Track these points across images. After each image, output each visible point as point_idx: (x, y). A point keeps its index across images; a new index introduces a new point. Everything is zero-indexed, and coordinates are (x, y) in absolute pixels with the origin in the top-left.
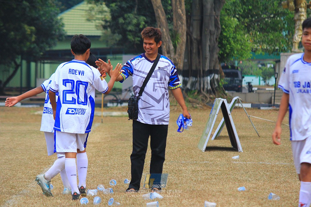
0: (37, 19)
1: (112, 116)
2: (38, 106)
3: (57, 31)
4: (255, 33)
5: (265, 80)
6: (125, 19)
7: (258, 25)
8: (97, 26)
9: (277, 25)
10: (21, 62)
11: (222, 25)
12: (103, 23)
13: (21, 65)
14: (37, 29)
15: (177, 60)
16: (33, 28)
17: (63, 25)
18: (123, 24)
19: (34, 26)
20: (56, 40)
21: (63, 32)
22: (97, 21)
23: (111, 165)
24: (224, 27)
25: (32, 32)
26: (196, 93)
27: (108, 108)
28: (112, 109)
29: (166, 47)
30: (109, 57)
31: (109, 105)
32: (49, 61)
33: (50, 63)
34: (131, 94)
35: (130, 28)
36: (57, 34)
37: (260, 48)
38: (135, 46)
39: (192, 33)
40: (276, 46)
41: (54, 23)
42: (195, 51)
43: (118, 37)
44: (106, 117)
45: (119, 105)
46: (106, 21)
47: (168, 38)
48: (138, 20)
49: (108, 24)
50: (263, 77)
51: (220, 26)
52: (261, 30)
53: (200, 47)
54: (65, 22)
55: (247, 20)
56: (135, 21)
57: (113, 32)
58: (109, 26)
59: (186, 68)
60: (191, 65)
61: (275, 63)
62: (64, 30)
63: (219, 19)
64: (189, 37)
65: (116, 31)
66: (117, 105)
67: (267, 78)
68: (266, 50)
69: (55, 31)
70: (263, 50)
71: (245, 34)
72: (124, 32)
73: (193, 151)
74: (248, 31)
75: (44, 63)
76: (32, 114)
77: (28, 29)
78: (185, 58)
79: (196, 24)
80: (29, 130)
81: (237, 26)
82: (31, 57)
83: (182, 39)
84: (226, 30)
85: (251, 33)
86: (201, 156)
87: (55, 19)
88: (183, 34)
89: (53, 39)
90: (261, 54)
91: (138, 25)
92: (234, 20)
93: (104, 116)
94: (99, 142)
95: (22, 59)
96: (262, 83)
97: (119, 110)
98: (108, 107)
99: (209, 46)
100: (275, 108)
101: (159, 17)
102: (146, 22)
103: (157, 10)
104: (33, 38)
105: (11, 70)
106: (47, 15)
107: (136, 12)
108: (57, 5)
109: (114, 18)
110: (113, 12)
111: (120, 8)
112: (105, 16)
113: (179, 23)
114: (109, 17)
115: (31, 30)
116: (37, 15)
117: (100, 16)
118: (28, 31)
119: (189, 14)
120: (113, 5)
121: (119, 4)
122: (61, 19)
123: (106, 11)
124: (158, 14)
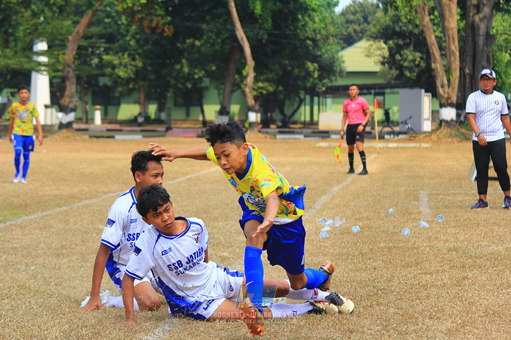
0: (320, 56)
1: (388, 148)
2: (320, 139)
3: (338, 67)
6: (401, 55)
8: (375, 62)
10: (305, 98)
12: (381, 60)
13: (304, 100)
14: (319, 66)
15: (450, 94)
16: (316, 65)
17: (343, 62)
18: (399, 61)
19: (317, 63)
20: (338, 75)
21: (344, 69)
22: (376, 58)
23: (383, 195)
24: (495, 62)
25: (314, 69)
27: (385, 141)
28: (389, 141)
29: (440, 81)
30: (387, 91)
31: (387, 137)
32: (331, 96)
33: (332, 98)
34: (407, 127)
35: (406, 64)
36: (338, 70)
38: (411, 81)
39: (465, 68)
41: (336, 59)
42: (468, 85)
43: (395, 72)
44: (383, 148)
45: (396, 136)
46: (384, 58)
47: (442, 73)
48: (414, 56)
49: (386, 60)
51: (492, 62)
53: (473, 82)
54: (345, 58)
56: (410, 57)
57: (391, 68)
58: (388, 63)
59: (460, 102)
62: (344, 67)
63: (491, 54)
64: (462, 72)
65: (393, 67)
66: (394, 137)
69: (336, 68)
72: (400, 68)
73: (463, 181)
75: (326, 98)
76: (313, 146)
77: (311, 66)
78: (458, 92)
79: (469, 60)
80: (309, 162)
81: (509, 62)
82: (313, 92)
83: (456, 74)
84: (498, 65)
86: (470, 186)
87: (336, 56)
88: (456, 69)
89: (334, 75)
91: (414, 61)
92: (505, 56)
93: (380, 148)
94: (374, 173)
95: (306, 94)
97: (395, 141)
98: (386, 139)
101: (434, 54)
102: (421, 58)
103: (431, 47)
104: (316, 75)
105: (296, 105)
106: (329, 53)
107: (412, 49)
108: (338, 43)
109: (392, 55)
110: (390, 49)
111: (397, 45)
112: (383, 53)
113: (453, 59)
114: (386, 54)
115: (314, 67)
116: (319, 53)
117: (379, 52)
118: (311, 68)
119: (463, 50)
120: (391, 42)
121: (396, 41)
122: (342, 56)
123: (384, 48)
124: (433, 51)
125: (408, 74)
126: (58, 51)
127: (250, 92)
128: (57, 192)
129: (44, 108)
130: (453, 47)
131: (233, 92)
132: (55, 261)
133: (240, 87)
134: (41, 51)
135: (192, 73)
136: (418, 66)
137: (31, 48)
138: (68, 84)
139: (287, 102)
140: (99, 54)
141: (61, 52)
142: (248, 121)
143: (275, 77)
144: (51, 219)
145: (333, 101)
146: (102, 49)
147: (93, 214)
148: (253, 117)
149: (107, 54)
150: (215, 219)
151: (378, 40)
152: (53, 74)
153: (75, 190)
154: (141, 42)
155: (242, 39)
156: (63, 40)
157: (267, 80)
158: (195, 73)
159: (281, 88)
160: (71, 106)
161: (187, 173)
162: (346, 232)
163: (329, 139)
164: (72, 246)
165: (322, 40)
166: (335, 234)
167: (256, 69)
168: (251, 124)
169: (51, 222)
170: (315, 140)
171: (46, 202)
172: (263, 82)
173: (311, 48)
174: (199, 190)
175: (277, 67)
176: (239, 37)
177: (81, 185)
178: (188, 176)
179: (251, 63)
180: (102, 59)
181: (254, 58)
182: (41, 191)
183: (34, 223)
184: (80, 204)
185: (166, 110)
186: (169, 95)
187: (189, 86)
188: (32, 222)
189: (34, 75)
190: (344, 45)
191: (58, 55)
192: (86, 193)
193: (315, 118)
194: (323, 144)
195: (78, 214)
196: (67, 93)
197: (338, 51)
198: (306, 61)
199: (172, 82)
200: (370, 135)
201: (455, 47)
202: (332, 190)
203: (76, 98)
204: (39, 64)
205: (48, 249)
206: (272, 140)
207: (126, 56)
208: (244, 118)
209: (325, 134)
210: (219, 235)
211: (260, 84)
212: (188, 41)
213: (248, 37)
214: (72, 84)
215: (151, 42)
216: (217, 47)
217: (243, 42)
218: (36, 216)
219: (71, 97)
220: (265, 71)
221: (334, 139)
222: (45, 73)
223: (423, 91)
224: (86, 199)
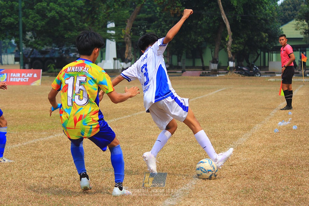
0: (269, 29)
2: (270, 76)
8: (301, 33)
12: (304, 31)
13: (260, 54)
16: (267, 34)
19: (267, 33)
22: (301, 30)
25: (266, 37)
30: (307, 49)
31: (308, 75)
32: (275, 52)
33: (276, 53)
41: (278, 31)
46: (306, 30)
54: (284, 30)
58: (308, 33)
75: (272, 53)
76: (266, 80)
77: (264, 35)
80: (265, 89)
82: (265, 50)
87: (278, 29)
89: (277, 40)
95: (261, 51)
98: (307, 77)
104: (267, 40)
105: (255, 57)
106: (274, 27)
108: (279, 22)
112: (305, 27)
114: (307, 28)
115: (265, 35)
116: (269, 27)
117: (303, 27)
118: (264, 36)
122: (282, 29)
123: (306, 25)
126: (121, 28)
127: (230, 50)
128: (124, 107)
129: (113, 60)
131: (220, 50)
132: (126, 145)
133: (224, 47)
134: (111, 28)
135: (197, 39)
137: (106, 26)
138: (127, 46)
139: (251, 56)
140: (144, 29)
141: (122, 28)
142: (229, 67)
143: (243, 42)
144: (122, 122)
145: (276, 55)
146: (145, 26)
147: (146, 119)
148: (231, 64)
149: (149, 29)
150: (215, 122)
151: (302, 20)
152: (119, 41)
153: (134, 106)
154: (168, 22)
155: (225, 20)
156: (124, 21)
157: (239, 43)
158: (198, 39)
159: (247, 48)
160: (129, 58)
161: (196, 96)
162: (289, 129)
163: (275, 77)
164: (136, 137)
165: (270, 20)
166: (284, 130)
167: (233, 37)
168: (231, 68)
169: (122, 123)
170: (267, 77)
171: (118, 113)
172: (236, 44)
173: (264, 24)
174: (204, 106)
175: (245, 35)
176: (224, 19)
177: (136, 103)
178: (197, 98)
179: (230, 33)
180: (146, 32)
181: (232, 30)
182: (115, 106)
183: (113, 124)
184: (137, 114)
185: (182, 60)
186: (184, 52)
187: (195, 46)
188: (112, 124)
189: (108, 41)
190: (283, 23)
191: (122, 30)
192: (140, 108)
193: (267, 65)
194: (272, 80)
195: (137, 119)
196: (126, 51)
197: (280, 27)
198: (261, 33)
199: (186, 44)
200: (298, 74)
202: (280, 105)
203: (132, 54)
204: (111, 35)
205: (122, 139)
206: (243, 77)
207: (159, 30)
208: (227, 65)
209: (273, 74)
210: (218, 131)
211: (235, 46)
212: (194, 21)
213: (228, 19)
214: (130, 46)
215: (173, 22)
216: (211, 25)
217: (226, 22)
218: (113, 120)
219: (129, 53)
220: (238, 38)
221: (278, 76)
222: (114, 40)
224: (140, 111)
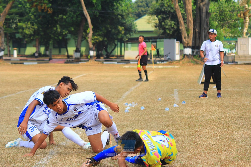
0: (125, 23)
1: (158, 68)
2: (125, 64)
3: (134, 29)
4: (226, 29)
5: (231, 50)
6: (165, 23)
7: (227, 25)
8: (152, 26)
9: (236, 25)
11: (210, 25)
12: (155, 25)
13: (117, 45)
14: (125, 28)
15: (189, 41)
16: (123, 28)
17: (136, 26)
18: (164, 25)
20: (134, 33)
21: (137, 29)
22: (152, 24)
23: (156, 91)
24: (211, 26)
25: (122, 30)
26: (198, 57)
28: (159, 65)
29: (184, 35)
30: (158, 40)
31: (158, 63)
33: (131, 44)
34: (168, 58)
35: (167, 27)
36: (134, 30)
37: (228, 35)
38: (170, 35)
39: (196, 29)
40: (235, 34)
41: (133, 25)
42: (197, 37)
43: (162, 31)
44: (156, 68)
45: (162, 63)
46: (156, 24)
47: (185, 31)
48: (171, 23)
49: (157, 25)
50: (230, 49)
51: (209, 26)
52: (229, 27)
53: (200, 35)
54: (137, 24)
55: (222, 23)
56: (169, 24)
57: (160, 29)
58: (158, 26)
59: (194, 45)
60: (195, 44)
61: (235, 42)
63: (208, 22)
64: (194, 31)
65: (161, 29)
66: (161, 63)
67: (232, 49)
68: (231, 36)
69: (133, 29)
70: (229, 36)
71: (221, 29)
72: (164, 29)
73: (195, 84)
74: (223, 28)
75: (128, 44)
76: (122, 67)
77: (121, 28)
78: (192, 41)
79: (198, 25)
80: (120, 75)
81: (217, 25)
82: (121, 41)
83: (192, 32)
84: (212, 27)
85: (224, 28)
86: (198, 86)
87: (133, 23)
88: (192, 29)
90: (229, 38)
91: (171, 25)
92: (215, 23)
93: (154, 68)
94: (151, 81)
95: (118, 42)
96: (230, 52)
97: (162, 65)
98: (157, 64)
99: (204, 35)
100: (235, 63)
101: (180, 22)
102: (175, 24)
103: (179, 19)
104: (123, 32)
105: (113, 47)
106: (129, 21)
107: (170, 19)
108: (134, 17)
109: (160, 23)
110: (159, 20)
111: (163, 18)
112: (156, 21)
113: (190, 24)
114: (157, 22)
116: (124, 22)
117: (154, 21)
119: (195, 20)
120: (159, 16)
121: (162, 16)
122: (136, 23)
123: (156, 19)
124: (180, 20)
125: (168, 32)
127: (91, 41)
130: (190, 19)
131: (82, 41)
133: (85, 39)
136: (173, 28)
139: (109, 46)
140: (16, 22)
142: (90, 55)
143: (103, 34)
146: (17, 20)
147: (13, 101)
148: (92, 53)
149: (20, 22)
151: (153, 15)
153: (4, 90)
154: (37, 16)
157: (99, 35)
158: (63, 32)
159: (106, 39)
160: (2, 48)
162: (137, 109)
163: (129, 64)
164: (3, 117)
165: (126, 15)
166: (132, 111)
167: (93, 30)
168: (91, 57)
170: (123, 64)
173: (120, 19)
175: (104, 28)
176: (85, 14)
177: (7, 87)
179: (91, 26)
180: (17, 25)
181: (92, 24)
184: (6, 97)
185: (49, 50)
186: (50, 42)
187: (61, 38)
190: (137, 18)
192: (10, 91)
193: (123, 54)
194: (127, 66)
195: (6, 101)
197: (133, 21)
198: (118, 26)
199: (52, 36)
200: (150, 62)
201: (191, 19)
202: (131, 89)
203: (4, 44)
206: (101, 65)
207: (29, 23)
208: (87, 54)
209: (127, 62)
211: (96, 37)
212: (60, 16)
213: (89, 14)
214: (3, 37)
215: (41, 16)
216: (74, 19)
217: (87, 17)
219: (2, 43)
220: (98, 30)
221: (132, 64)
223: (175, 40)
224: (10, 94)
